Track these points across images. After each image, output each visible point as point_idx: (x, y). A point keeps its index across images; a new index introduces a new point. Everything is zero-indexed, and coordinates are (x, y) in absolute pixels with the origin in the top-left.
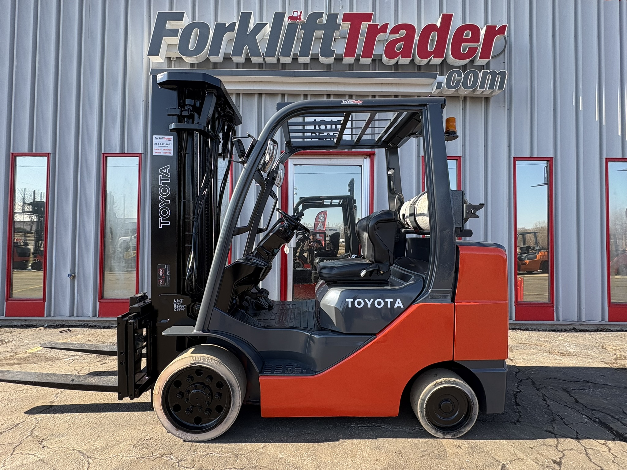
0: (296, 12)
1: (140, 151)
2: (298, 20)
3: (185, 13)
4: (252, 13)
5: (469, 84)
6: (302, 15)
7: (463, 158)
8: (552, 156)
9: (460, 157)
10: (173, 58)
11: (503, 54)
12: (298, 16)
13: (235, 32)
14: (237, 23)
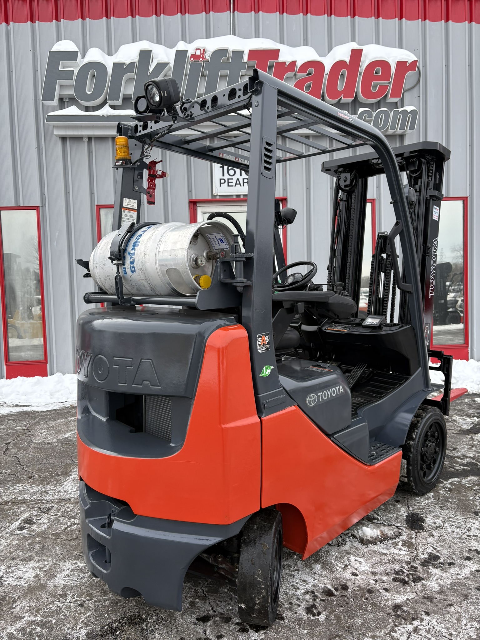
0: (199, 49)
1: (37, 203)
2: (201, 59)
3: (79, 52)
4: (152, 51)
5: (380, 125)
6: (205, 53)
7: (378, 200)
8: (468, 195)
9: (374, 200)
10: (66, 99)
11: (418, 87)
12: (201, 54)
13: (134, 73)
14: (136, 63)
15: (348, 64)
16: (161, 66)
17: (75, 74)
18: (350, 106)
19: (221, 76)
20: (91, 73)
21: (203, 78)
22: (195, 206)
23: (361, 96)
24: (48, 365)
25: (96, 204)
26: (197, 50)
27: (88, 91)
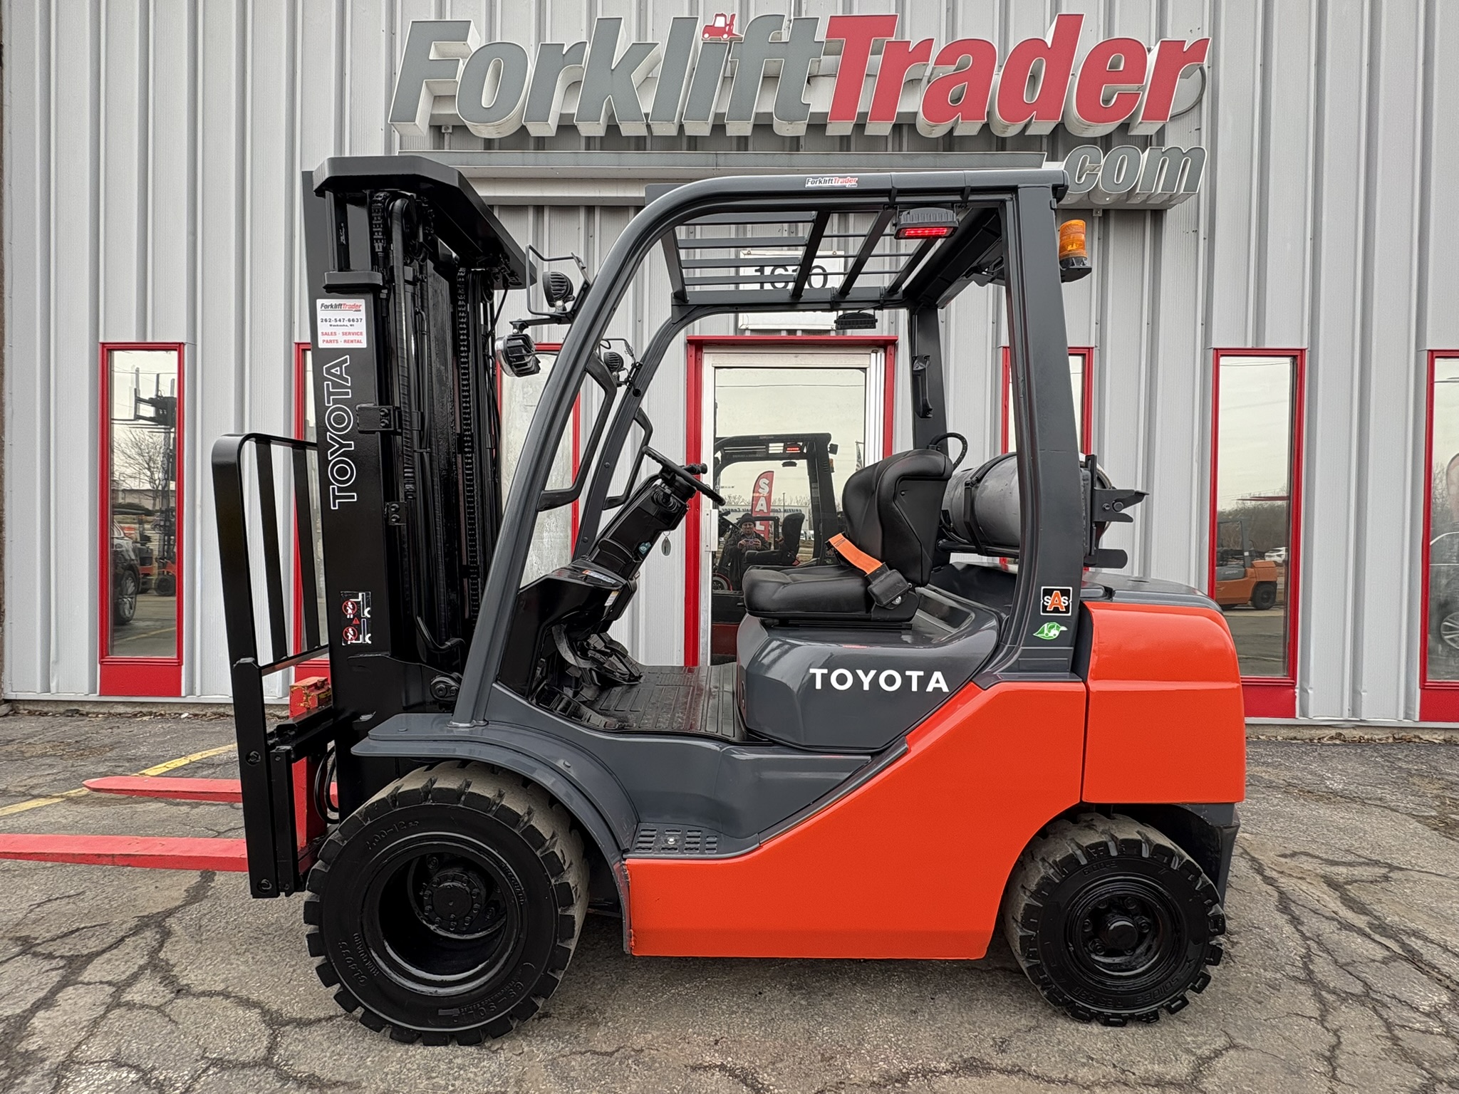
0: (722, 15)
2: (725, 36)
3: (472, 23)
4: (623, 21)
5: (1118, 180)
6: (734, 23)
7: (1099, 352)
8: (1305, 346)
9: (1090, 349)
10: (448, 128)
11: (1196, 109)
12: (726, 25)
13: (583, 65)
14: (588, 45)
15: (1049, 45)
16: (641, 49)
17: (461, 67)
19: (764, 77)
20: (495, 65)
22: (699, 353)
23: (1076, 117)
26: (718, 18)
27: (485, 103)
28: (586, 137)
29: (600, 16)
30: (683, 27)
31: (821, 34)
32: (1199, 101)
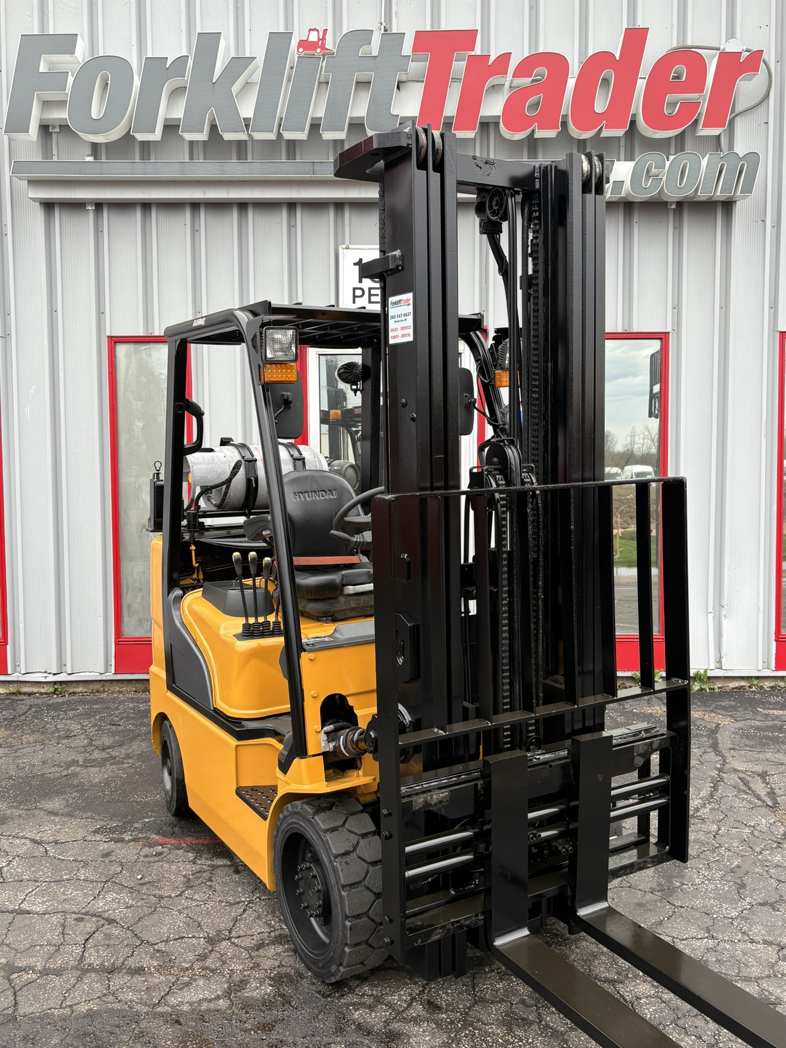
0: (315, 30)
2: (319, 50)
3: (79, 36)
4: (222, 34)
5: (680, 184)
6: (327, 37)
7: (675, 335)
9: (667, 334)
10: (54, 127)
11: (765, 104)
12: (319, 39)
13: (186, 78)
14: (190, 57)
15: (618, 59)
16: (240, 63)
17: (71, 79)
18: (623, 143)
19: (357, 83)
20: (102, 77)
21: (324, 86)
23: (642, 126)
24: (8, 647)
25: (108, 334)
26: (311, 32)
27: (94, 114)
28: (189, 141)
29: (199, 31)
30: (278, 41)
31: (407, 48)
32: (767, 95)
